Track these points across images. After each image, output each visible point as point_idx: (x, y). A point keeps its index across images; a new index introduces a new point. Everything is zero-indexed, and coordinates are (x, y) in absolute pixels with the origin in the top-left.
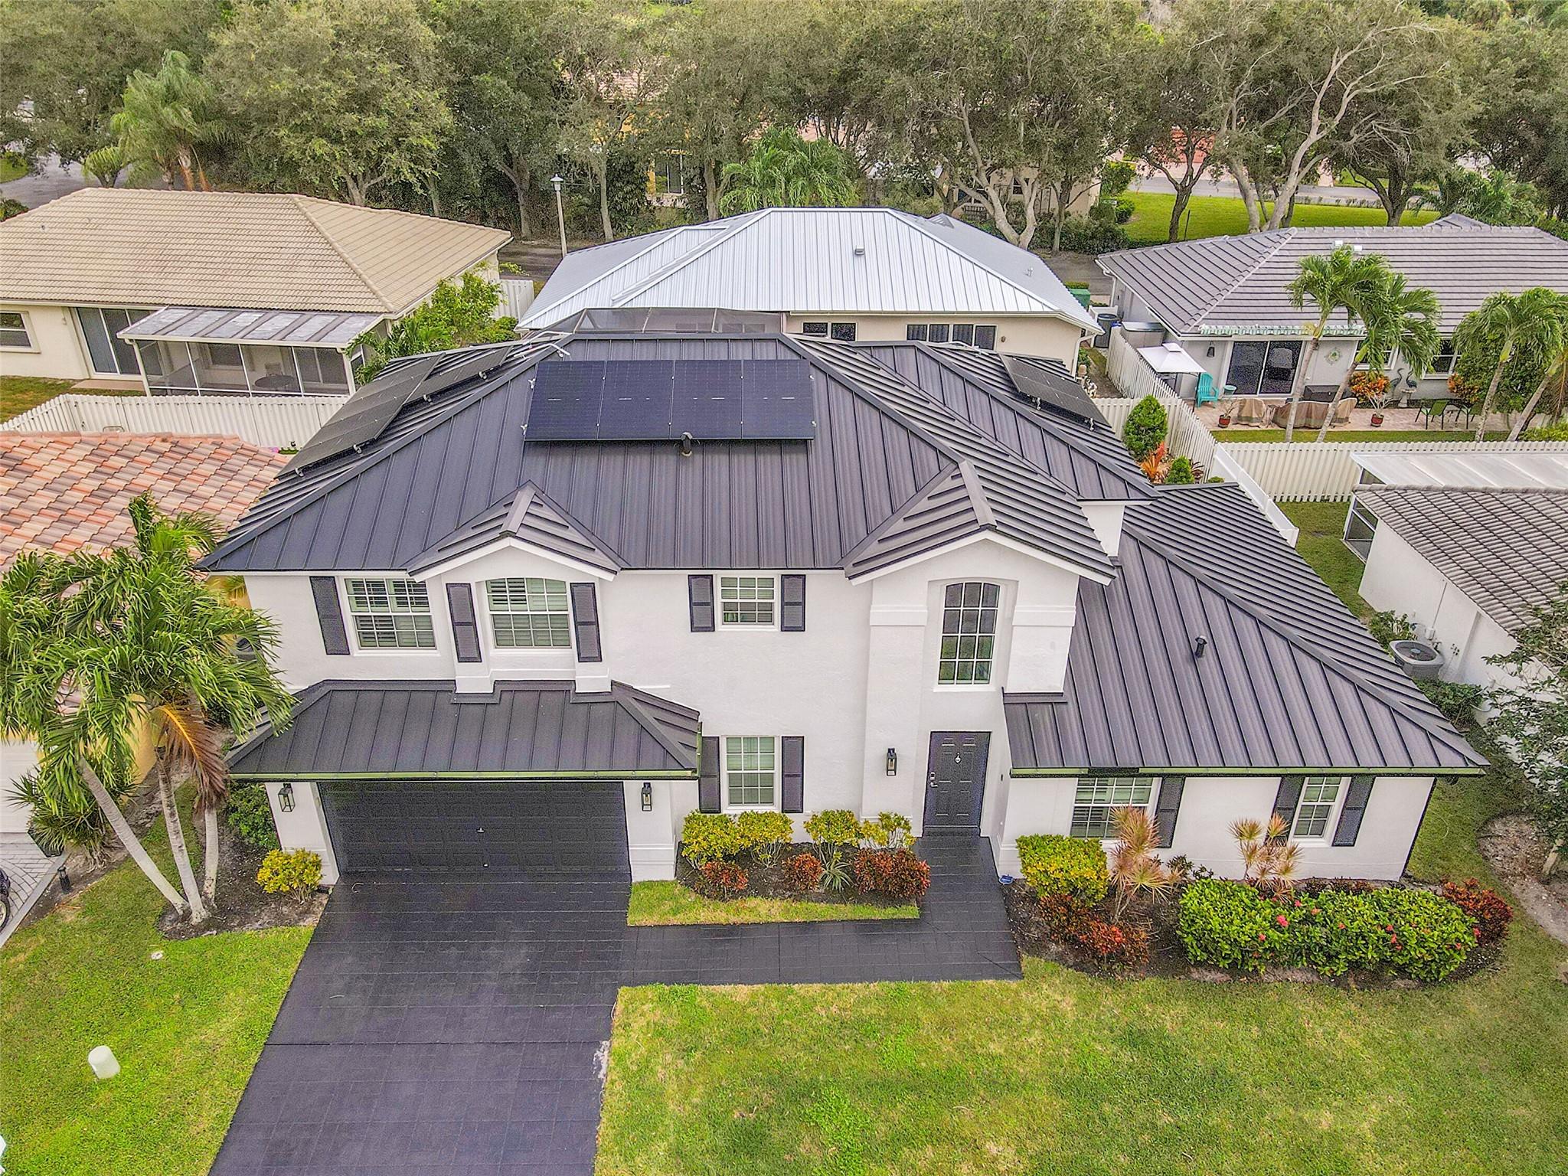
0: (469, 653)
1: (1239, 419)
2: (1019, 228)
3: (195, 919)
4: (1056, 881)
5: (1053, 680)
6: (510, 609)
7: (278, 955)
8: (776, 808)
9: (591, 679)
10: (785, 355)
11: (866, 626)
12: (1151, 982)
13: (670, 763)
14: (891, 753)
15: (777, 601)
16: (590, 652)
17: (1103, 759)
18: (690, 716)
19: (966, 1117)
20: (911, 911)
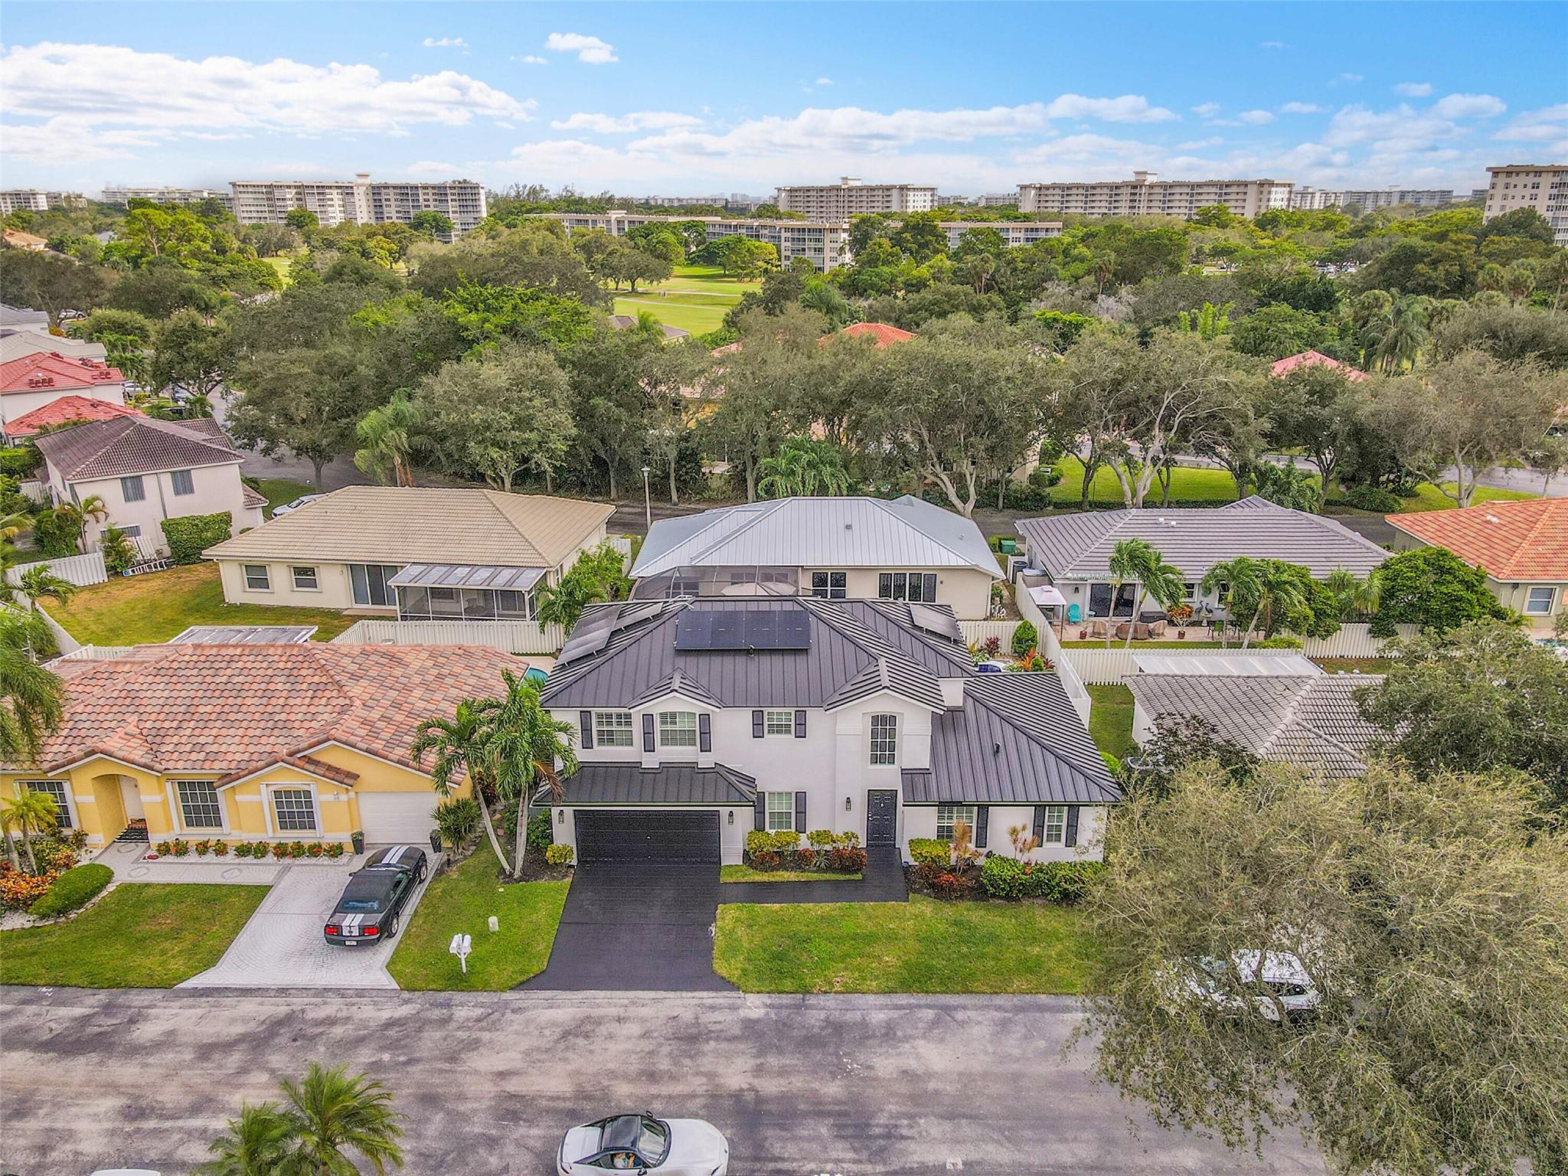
0: (649, 747)
1: (1094, 634)
2: (965, 499)
3: (516, 877)
4: (926, 857)
5: (925, 763)
6: (669, 727)
7: (558, 891)
8: (793, 830)
9: (705, 761)
10: (798, 608)
11: (834, 735)
12: (969, 904)
13: (742, 801)
14: (848, 800)
15: (793, 723)
16: (706, 748)
17: (946, 797)
18: (751, 781)
19: (877, 950)
20: (859, 876)
